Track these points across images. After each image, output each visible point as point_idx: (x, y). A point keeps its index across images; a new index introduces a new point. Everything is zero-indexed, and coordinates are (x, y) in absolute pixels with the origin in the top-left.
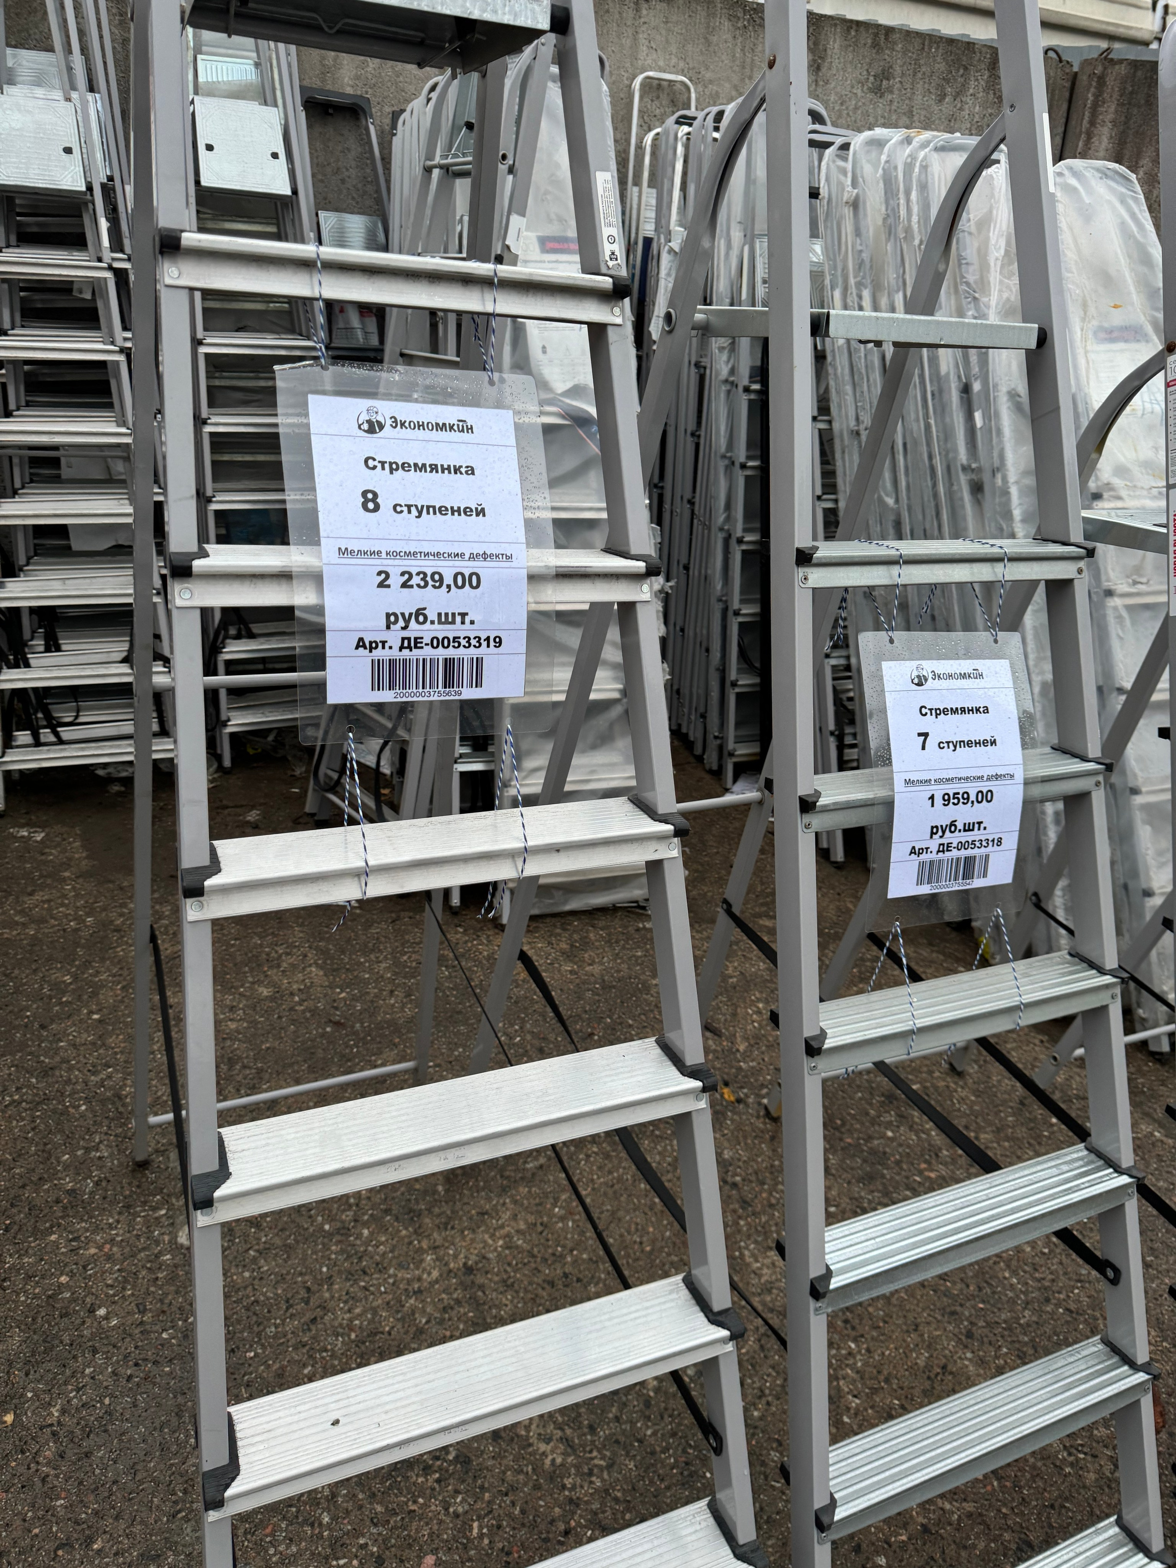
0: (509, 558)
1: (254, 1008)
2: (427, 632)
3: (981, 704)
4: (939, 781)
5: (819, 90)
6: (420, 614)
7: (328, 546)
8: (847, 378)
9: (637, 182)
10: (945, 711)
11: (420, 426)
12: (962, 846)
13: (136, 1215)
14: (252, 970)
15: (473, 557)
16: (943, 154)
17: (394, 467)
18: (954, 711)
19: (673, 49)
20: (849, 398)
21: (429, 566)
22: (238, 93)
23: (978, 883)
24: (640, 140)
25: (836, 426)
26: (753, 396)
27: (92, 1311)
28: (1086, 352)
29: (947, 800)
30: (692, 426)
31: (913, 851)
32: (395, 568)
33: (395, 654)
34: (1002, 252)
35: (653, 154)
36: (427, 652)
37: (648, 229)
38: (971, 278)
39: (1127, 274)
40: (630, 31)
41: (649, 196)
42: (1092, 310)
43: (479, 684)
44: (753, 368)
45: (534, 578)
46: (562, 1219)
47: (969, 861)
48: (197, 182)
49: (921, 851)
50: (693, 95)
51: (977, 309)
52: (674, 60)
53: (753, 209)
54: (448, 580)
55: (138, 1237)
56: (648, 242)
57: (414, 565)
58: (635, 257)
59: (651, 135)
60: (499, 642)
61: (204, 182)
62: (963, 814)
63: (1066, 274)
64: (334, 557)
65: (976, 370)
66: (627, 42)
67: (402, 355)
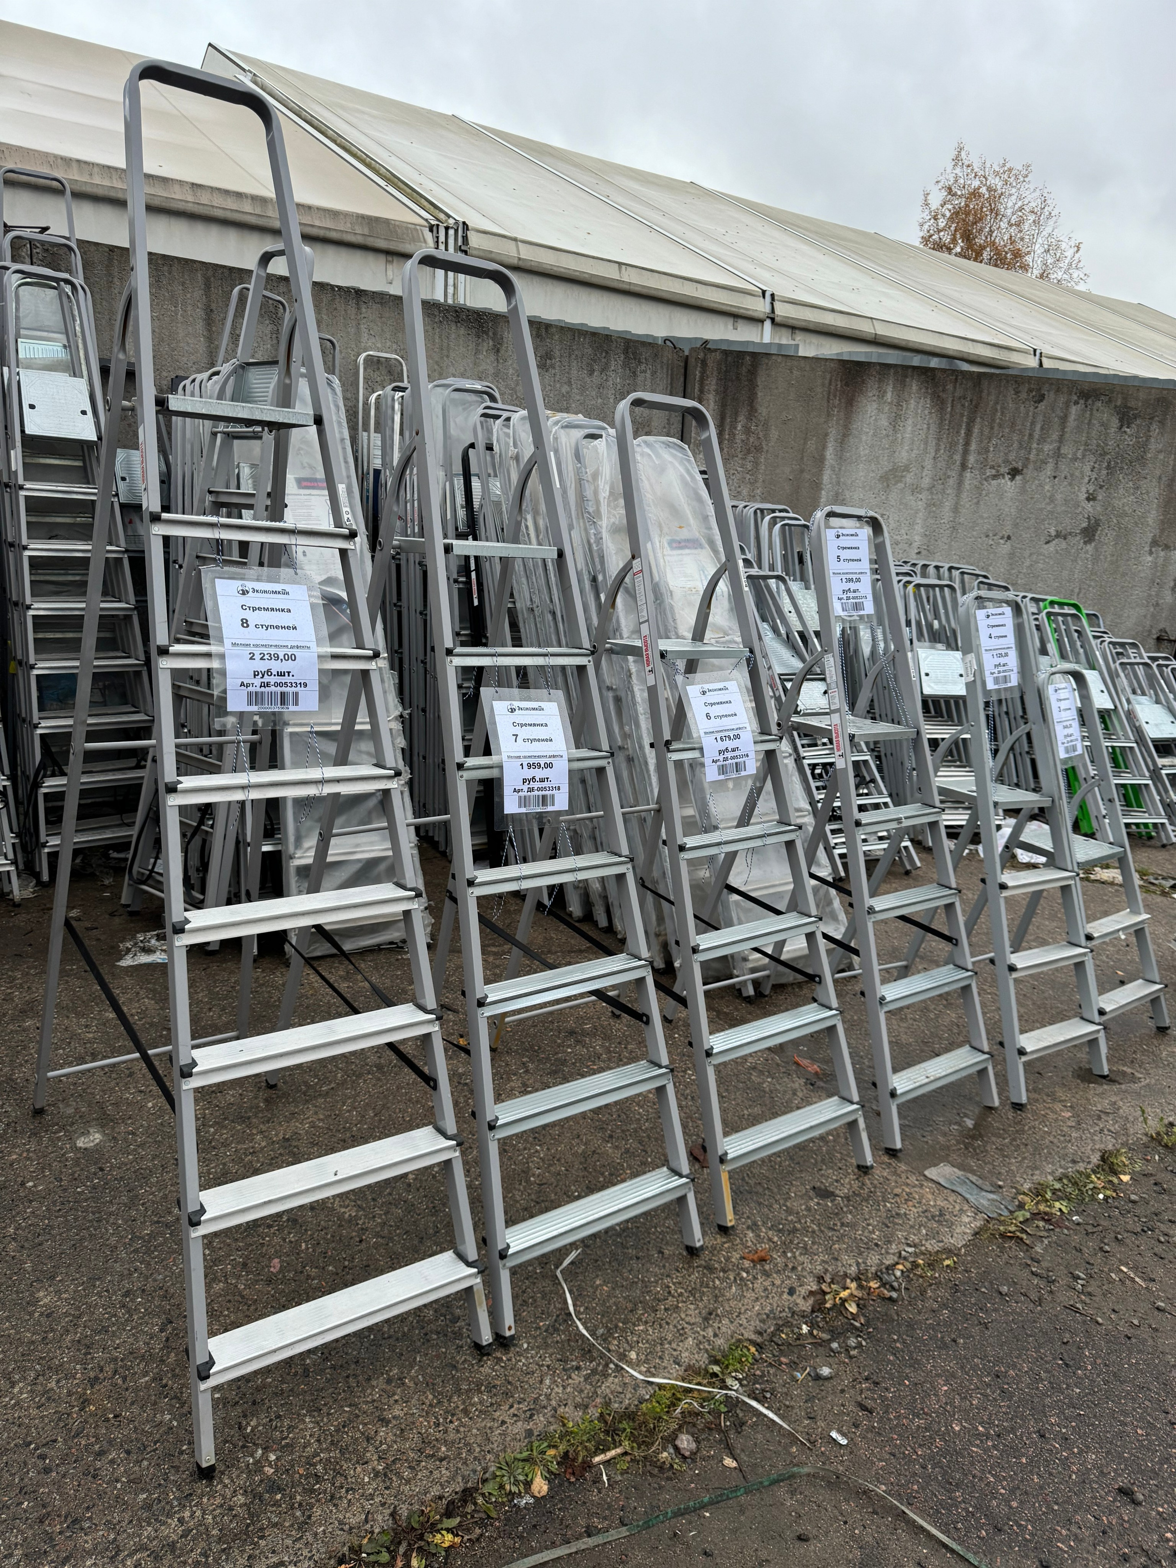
0: (309, 648)
1: (105, 1024)
2: (272, 680)
3: (544, 722)
4: (525, 757)
5: (500, 366)
6: (269, 672)
7: (227, 643)
8: (522, 573)
9: (366, 428)
10: (526, 725)
11: (265, 592)
12: (539, 789)
13: (41, 1138)
14: (97, 1004)
15: (292, 647)
16: (567, 430)
17: (254, 609)
18: (530, 725)
19: (388, 335)
20: (525, 587)
21: (273, 651)
22: (52, 367)
23: (550, 808)
24: (366, 400)
25: (518, 605)
26: (461, 586)
27: (23, 1184)
28: (664, 556)
29: (529, 766)
30: (420, 608)
31: (515, 790)
32: (257, 652)
33: (258, 689)
34: (608, 493)
35: (377, 408)
36: (273, 689)
37: (377, 463)
38: (591, 510)
39: (686, 507)
40: (354, 323)
41: (376, 439)
42: (665, 530)
43: (297, 704)
44: (459, 566)
45: (320, 657)
46: (349, 1111)
47: (544, 797)
48: (23, 431)
49: (519, 791)
50: (405, 368)
51: (596, 529)
52: (388, 344)
53: (451, 456)
54: (281, 657)
55: (46, 1147)
56: (377, 473)
57: (266, 651)
58: (368, 484)
59: (375, 395)
60: (306, 685)
61: (27, 432)
62: (539, 773)
63: (647, 508)
64: (230, 647)
65: (599, 567)
66: (352, 331)
67: (198, 557)
